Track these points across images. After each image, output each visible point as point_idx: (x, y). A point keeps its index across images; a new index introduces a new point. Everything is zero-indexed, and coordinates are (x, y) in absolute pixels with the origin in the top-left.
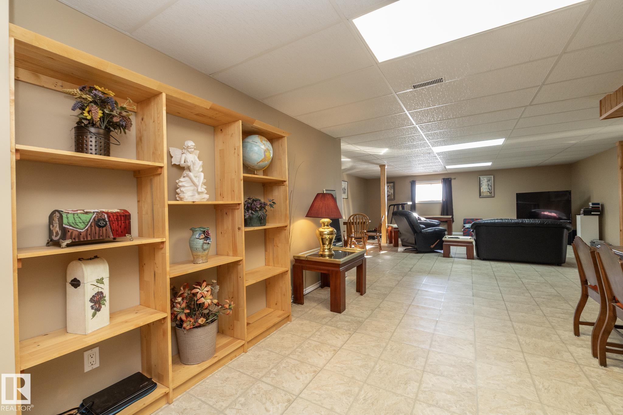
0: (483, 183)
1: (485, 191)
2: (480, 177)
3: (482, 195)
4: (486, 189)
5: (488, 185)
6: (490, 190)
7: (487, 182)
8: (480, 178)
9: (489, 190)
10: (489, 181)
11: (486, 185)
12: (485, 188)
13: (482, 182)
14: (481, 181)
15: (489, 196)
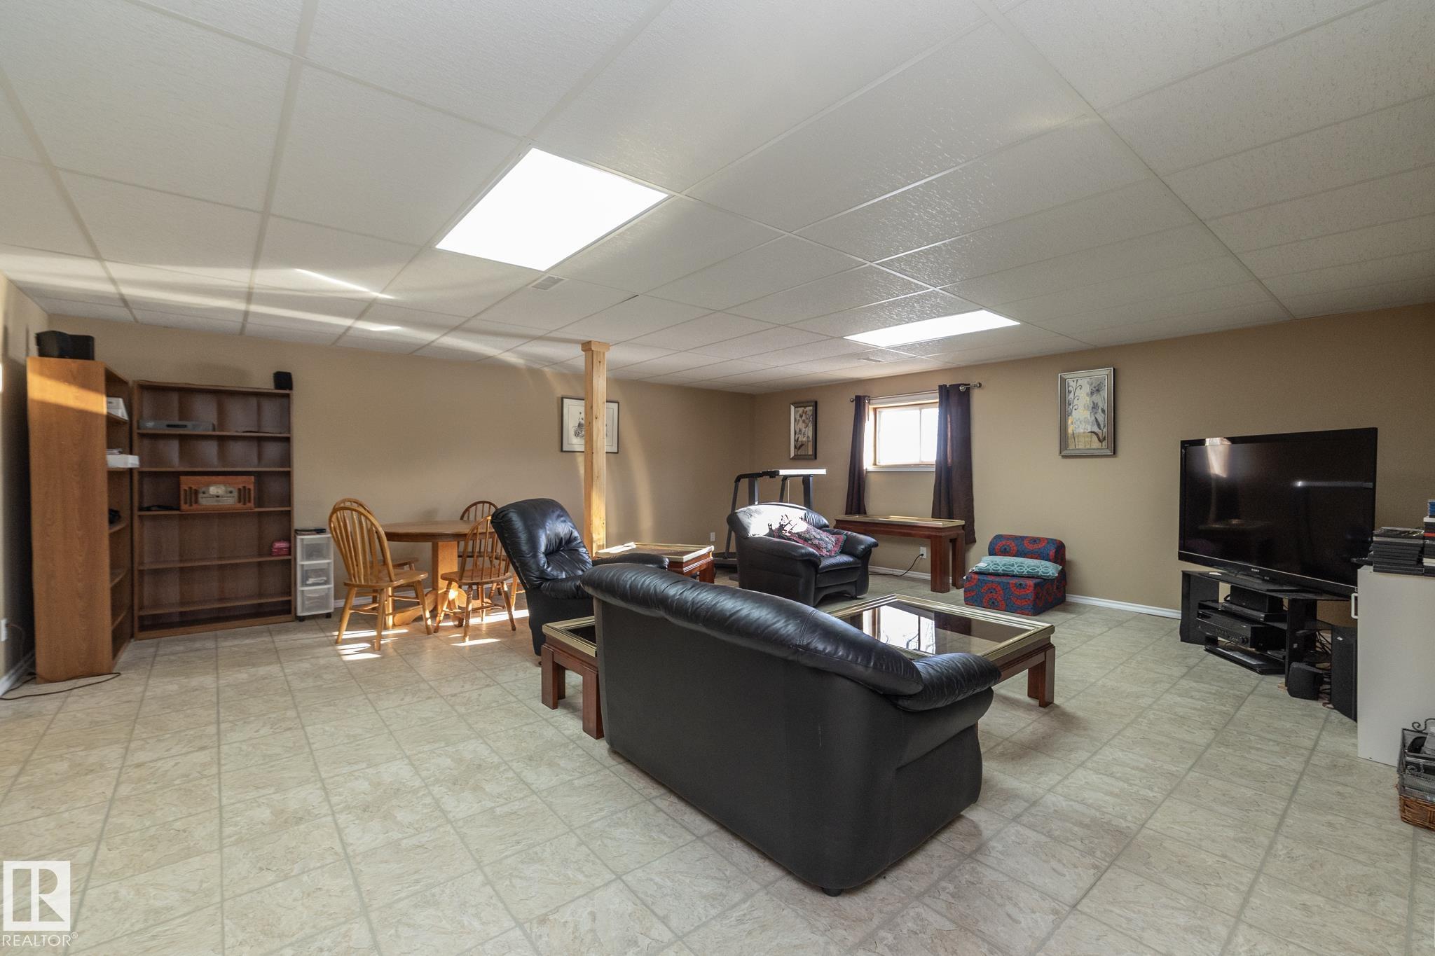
0: (1076, 402)
1: (1082, 431)
2: (1067, 376)
3: (1071, 447)
4: (1087, 422)
5: (1095, 406)
6: (1099, 425)
7: (1092, 393)
8: (1063, 381)
9: (1096, 429)
10: (1098, 391)
11: (1086, 407)
12: (1082, 420)
13: (1072, 395)
14: (1070, 392)
15: (1096, 453)
